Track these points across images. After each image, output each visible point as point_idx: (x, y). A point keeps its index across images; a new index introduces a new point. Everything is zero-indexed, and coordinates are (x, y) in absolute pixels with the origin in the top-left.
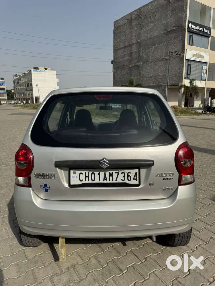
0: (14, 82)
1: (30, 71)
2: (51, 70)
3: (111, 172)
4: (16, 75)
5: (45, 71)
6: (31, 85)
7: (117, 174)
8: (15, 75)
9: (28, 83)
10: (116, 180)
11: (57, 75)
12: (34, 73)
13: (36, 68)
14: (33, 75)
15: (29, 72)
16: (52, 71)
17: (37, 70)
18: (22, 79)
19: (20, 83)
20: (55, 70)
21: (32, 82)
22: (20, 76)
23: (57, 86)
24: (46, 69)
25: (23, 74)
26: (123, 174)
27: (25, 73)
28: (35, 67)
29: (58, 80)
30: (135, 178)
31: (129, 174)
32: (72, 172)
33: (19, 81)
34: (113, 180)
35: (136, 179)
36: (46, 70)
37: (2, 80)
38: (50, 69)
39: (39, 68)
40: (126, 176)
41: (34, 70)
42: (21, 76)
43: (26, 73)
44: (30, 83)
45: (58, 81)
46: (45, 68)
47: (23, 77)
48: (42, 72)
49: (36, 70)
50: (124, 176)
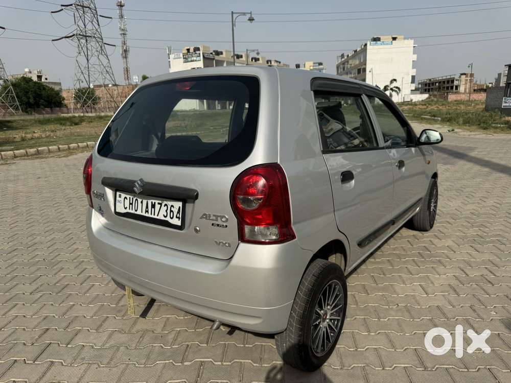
0: (338, 68)
1: (366, 45)
2: (405, 39)
3: (154, 201)
4: (343, 56)
5: (392, 42)
6: (364, 70)
7: (160, 205)
8: (340, 55)
9: (359, 68)
10: (158, 215)
11: (414, 47)
12: (372, 49)
13: (376, 40)
14: (368, 51)
15: (363, 47)
16: (406, 41)
17: (378, 42)
18: (350, 62)
19: (347, 68)
20: (411, 38)
21: (365, 64)
22: (348, 56)
23: (413, 68)
24: (394, 39)
25: (354, 52)
26: (166, 207)
27: (355, 51)
28: (375, 37)
29: (416, 57)
30: (178, 216)
31: (172, 209)
32: (118, 193)
33: (346, 66)
34: (154, 215)
35: (179, 218)
36: (394, 41)
37: (321, 67)
38: (403, 37)
39: (382, 38)
40: (169, 211)
41: (372, 43)
42: (350, 55)
43: (358, 49)
44: (363, 67)
45: (415, 59)
46: (394, 36)
47: (353, 57)
48: (387, 44)
49: (375, 42)
50: (166, 211)
